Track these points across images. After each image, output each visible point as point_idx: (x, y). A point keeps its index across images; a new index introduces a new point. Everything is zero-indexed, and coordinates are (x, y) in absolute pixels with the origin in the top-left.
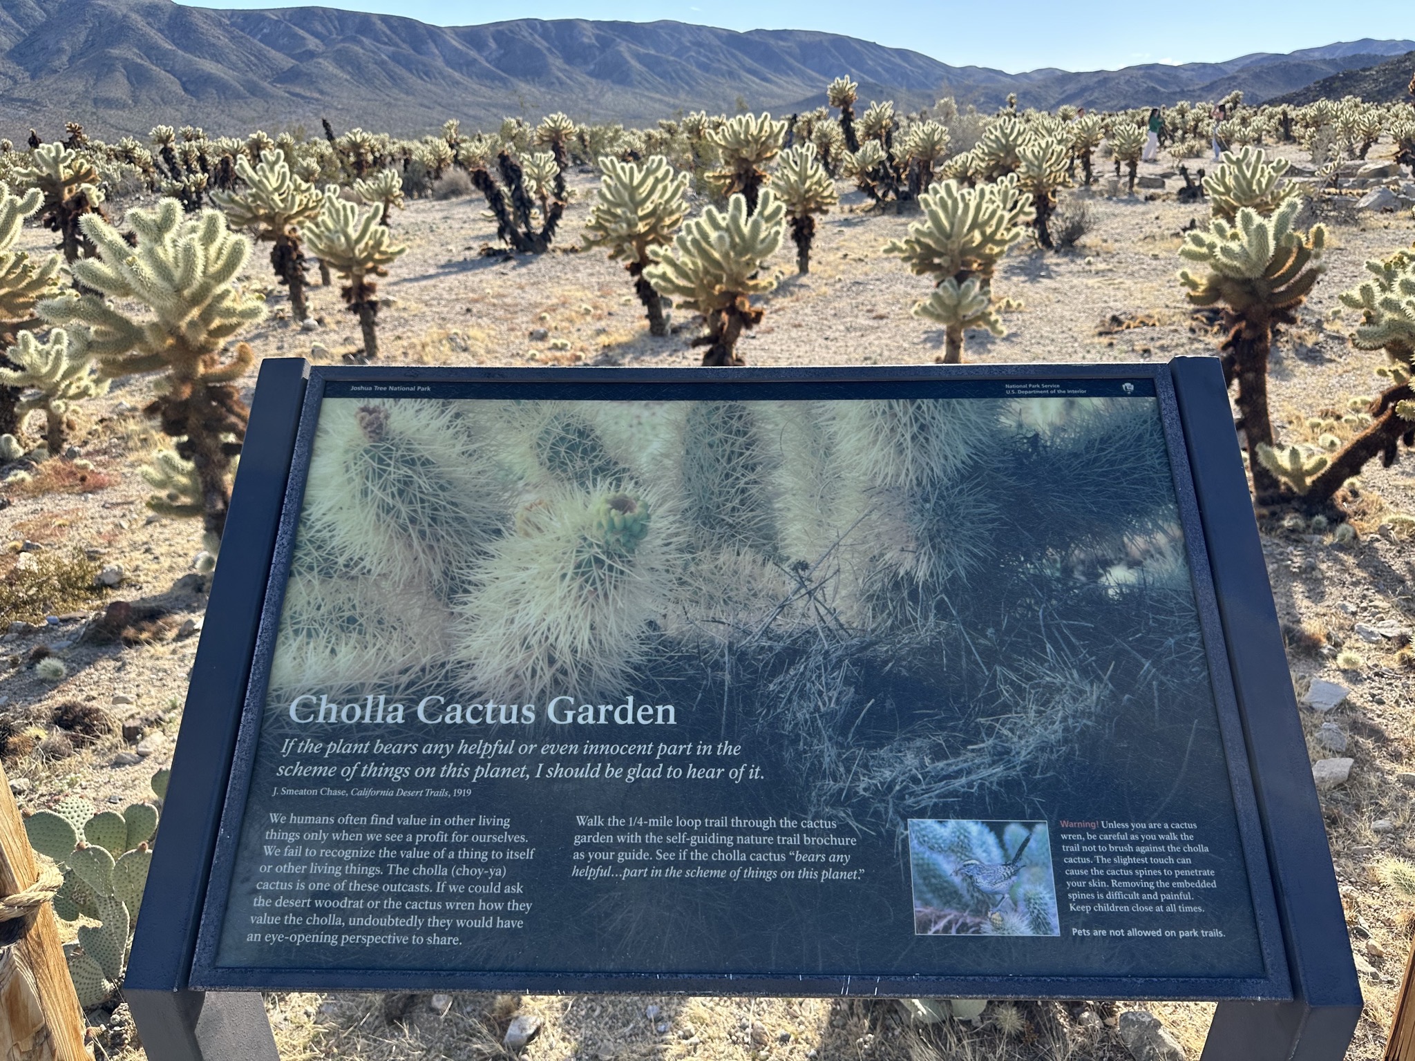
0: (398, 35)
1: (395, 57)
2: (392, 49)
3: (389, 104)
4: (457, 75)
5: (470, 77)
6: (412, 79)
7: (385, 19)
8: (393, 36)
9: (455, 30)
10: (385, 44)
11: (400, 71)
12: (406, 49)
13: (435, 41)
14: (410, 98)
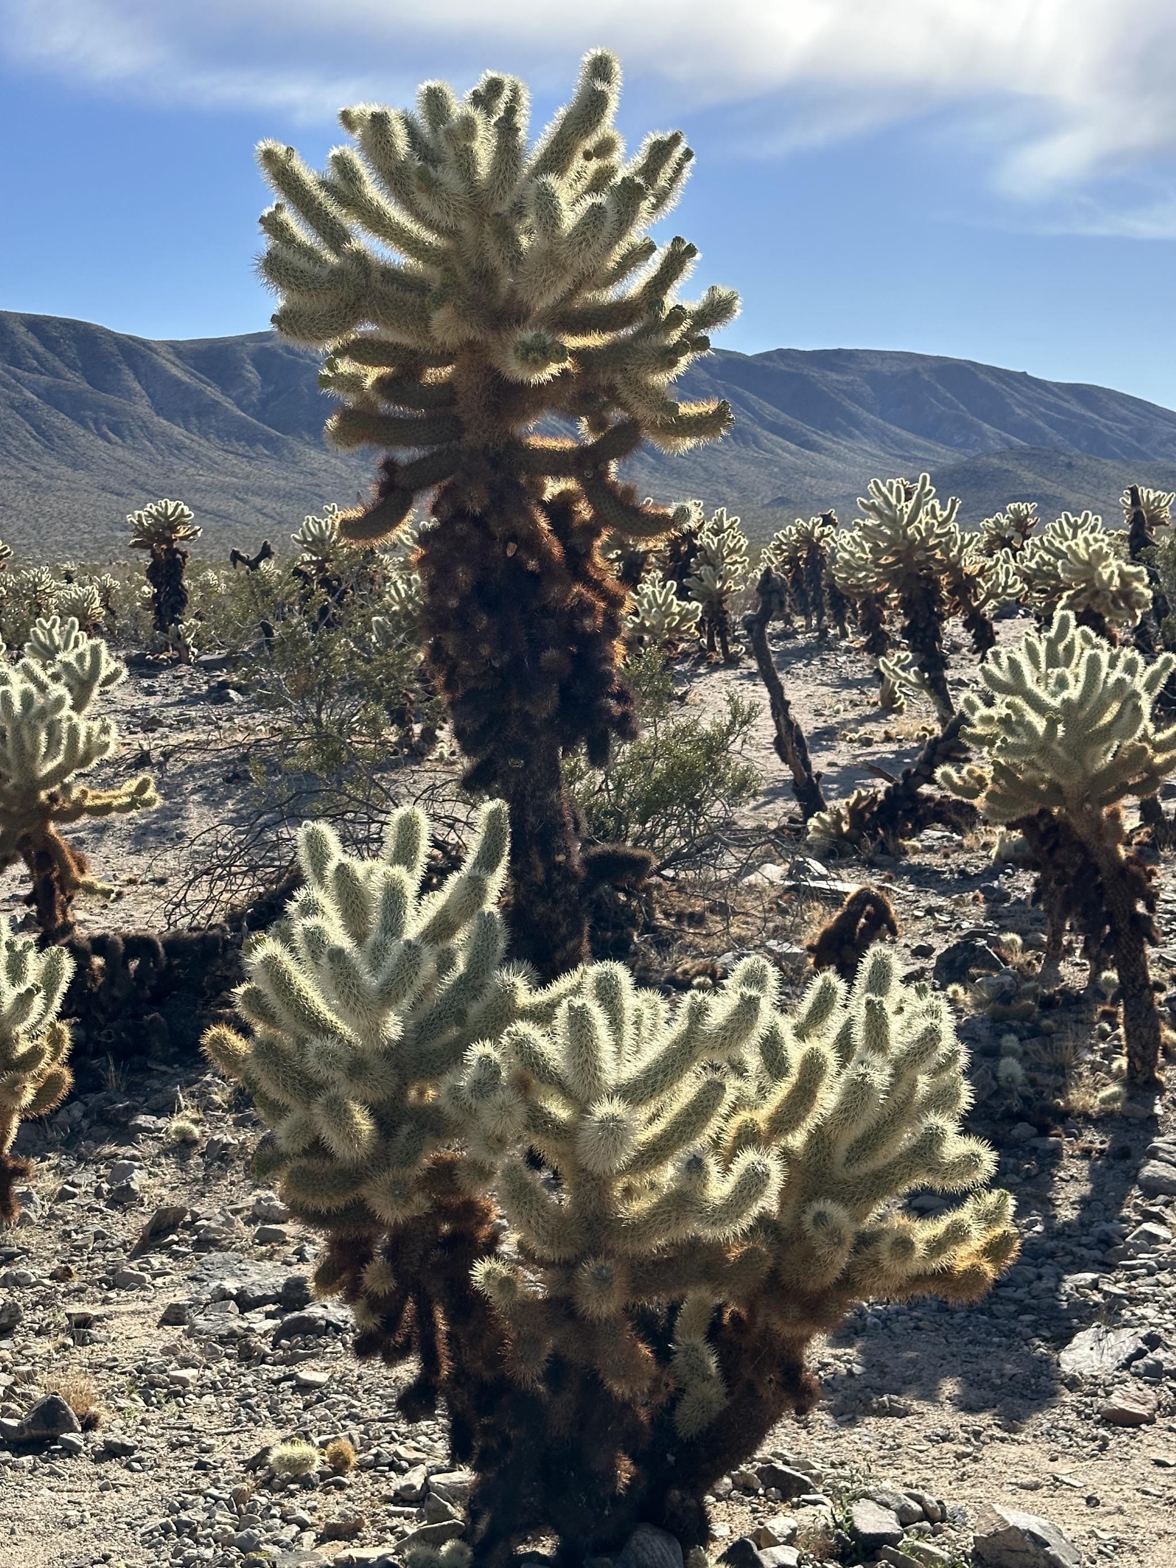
0: (60, 355)
1: (52, 398)
2: (45, 379)
3: (36, 487)
4: (177, 432)
5: (205, 435)
6: (84, 438)
7: (36, 325)
8: (50, 356)
9: (175, 347)
10: (31, 370)
11: (59, 420)
12: (75, 381)
13: (134, 367)
14: (81, 474)
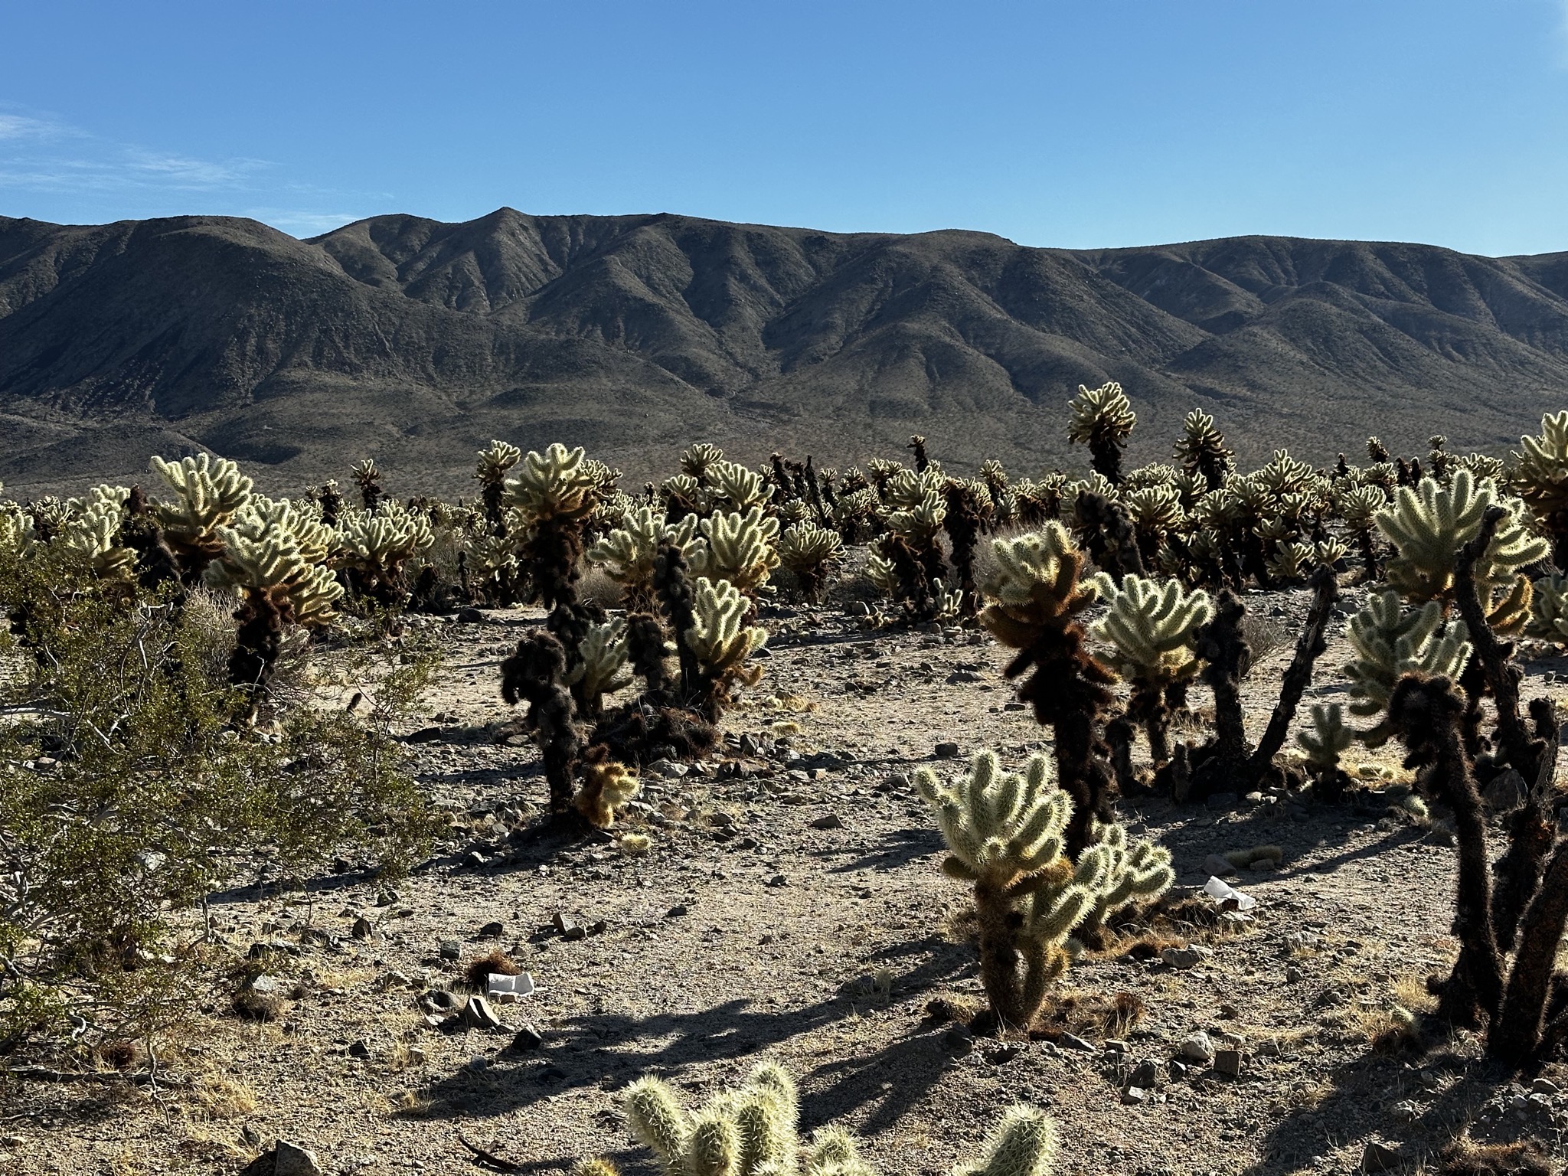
0: (1405, 279)
1: (1398, 320)
2: (1392, 303)
3: (1382, 406)
4: (1522, 348)
5: (1550, 349)
6: (1429, 358)
7: (1385, 251)
8: (1396, 281)
9: (1520, 261)
10: (1379, 295)
11: (1405, 342)
12: (1420, 303)
13: (1480, 287)
14: (1425, 392)
